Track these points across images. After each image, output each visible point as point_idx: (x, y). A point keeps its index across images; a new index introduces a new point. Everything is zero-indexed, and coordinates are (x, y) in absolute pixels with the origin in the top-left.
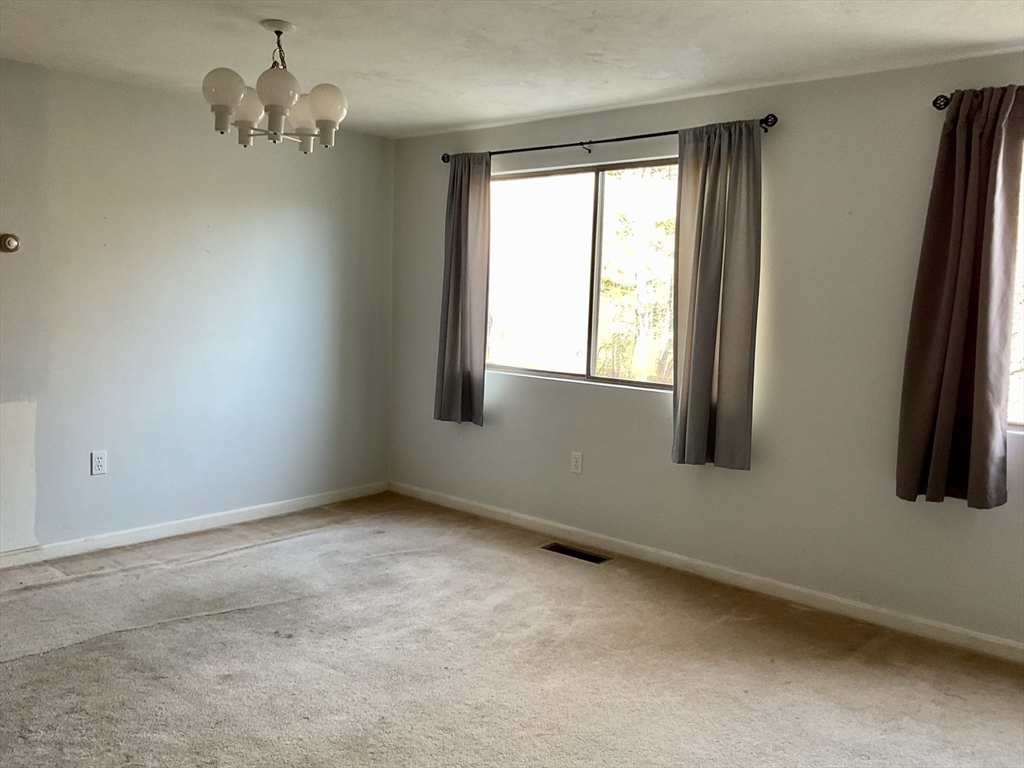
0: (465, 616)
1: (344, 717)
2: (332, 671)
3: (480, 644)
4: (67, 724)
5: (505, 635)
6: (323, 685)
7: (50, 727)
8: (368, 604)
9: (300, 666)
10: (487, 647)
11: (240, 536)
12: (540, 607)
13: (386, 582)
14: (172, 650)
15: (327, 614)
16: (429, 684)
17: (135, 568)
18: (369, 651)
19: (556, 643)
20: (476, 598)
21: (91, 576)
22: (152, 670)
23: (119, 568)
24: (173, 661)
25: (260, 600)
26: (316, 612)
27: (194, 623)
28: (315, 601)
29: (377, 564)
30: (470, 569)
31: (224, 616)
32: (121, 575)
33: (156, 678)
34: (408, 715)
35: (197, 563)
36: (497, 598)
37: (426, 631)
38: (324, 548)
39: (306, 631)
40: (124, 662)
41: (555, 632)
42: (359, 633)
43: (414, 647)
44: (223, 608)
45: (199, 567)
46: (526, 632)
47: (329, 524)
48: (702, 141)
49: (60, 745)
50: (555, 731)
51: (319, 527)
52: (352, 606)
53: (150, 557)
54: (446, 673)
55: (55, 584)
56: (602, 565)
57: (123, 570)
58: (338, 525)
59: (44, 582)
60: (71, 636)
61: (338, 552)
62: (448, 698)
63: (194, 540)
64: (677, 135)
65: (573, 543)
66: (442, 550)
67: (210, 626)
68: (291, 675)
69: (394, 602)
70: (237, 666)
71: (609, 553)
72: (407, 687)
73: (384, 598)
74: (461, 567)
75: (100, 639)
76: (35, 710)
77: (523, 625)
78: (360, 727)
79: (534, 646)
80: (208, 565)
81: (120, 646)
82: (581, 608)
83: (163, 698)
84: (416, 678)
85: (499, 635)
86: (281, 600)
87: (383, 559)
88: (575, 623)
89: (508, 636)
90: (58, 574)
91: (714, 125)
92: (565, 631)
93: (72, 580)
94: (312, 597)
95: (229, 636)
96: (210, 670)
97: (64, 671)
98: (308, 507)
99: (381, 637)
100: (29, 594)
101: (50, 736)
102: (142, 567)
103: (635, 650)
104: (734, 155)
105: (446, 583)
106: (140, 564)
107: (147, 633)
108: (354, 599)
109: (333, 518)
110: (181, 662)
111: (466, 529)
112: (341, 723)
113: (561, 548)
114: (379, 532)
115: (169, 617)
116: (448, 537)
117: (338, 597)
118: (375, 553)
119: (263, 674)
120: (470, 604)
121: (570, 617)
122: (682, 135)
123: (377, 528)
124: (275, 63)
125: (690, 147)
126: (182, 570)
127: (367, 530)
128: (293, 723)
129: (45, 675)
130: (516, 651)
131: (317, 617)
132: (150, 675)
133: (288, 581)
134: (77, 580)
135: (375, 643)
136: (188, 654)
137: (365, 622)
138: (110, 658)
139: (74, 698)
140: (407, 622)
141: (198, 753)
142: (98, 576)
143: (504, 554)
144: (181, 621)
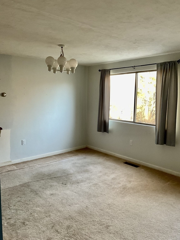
0: (105, 180)
1: (78, 205)
2: (75, 194)
3: (109, 188)
4: (18, 205)
5: (115, 186)
6: (73, 197)
7: (14, 205)
8: (83, 176)
9: (68, 192)
10: (110, 189)
11: (54, 158)
12: (123, 179)
13: (87, 171)
14: (40, 187)
15: (74, 179)
16: (97, 198)
17: (32, 166)
18: (83, 189)
19: (127, 189)
20: (107, 176)
21: (22, 168)
22: (36, 192)
23: (28, 166)
24: (40, 190)
25: (59, 175)
26: (71, 178)
27: (45, 180)
28: (71, 175)
29: (85, 166)
30: (106, 168)
31: (51, 179)
32: (28, 168)
33: (36, 194)
34: (92, 206)
35: (45, 165)
36: (113, 176)
37: (96, 184)
38: (73, 162)
39: (69, 183)
40: (30, 190)
41: (127, 186)
42: (81, 184)
43: (94, 188)
44: (51, 177)
45: (45, 166)
46: (120, 185)
47: (73, 156)
48: (162, 66)
49: (17, 210)
50: (127, 212)
51: (71, 156)
52: (79, 177)
53: (35, 163)
54: (101, 195)
55: (15, 170)
56: (138, 168)
57: (29, 167)
58: (75, 156)
59: (12, 169)
60: (18, 183)
61: (76, 163)
62: (102, 202)
63: (44, 159)
64: (156, 65)
65: (130, 162)
66: (100, 163)
67: (48, 181)
68: (66, 194)
69: (89, 176)
70: (54, 192)
71: (140, 165)
72: (92, 198)
73: (86, 175)
74: (104, 167)
75: (24, 184)
76: (11, 201)
77: (119, 183)
78: (82, 208)
79: (122, 189)
80: (47, 166)
81: (29, 186)
82: (133, 179)
83: (38, 199)
84: (94, 196)
85: (113, 186)
86: (63, 175)
87: (86, 165)
88: (132, 183)
89: (116, 186)
90: (15, 167)
91: (166, 62)
92: (129, 185)
93: (18, 169)
94: (70, 174)
95: (52, 184)
96: (48, 192)
97: (17, 192)
98: (69, 151)
99: (86, 185)
100: (9, 172)
101: (14, 207)
102: (33, 166)
103: (147, 191)
104: (171, 69)
105: (101, 172)
106: (33, 165)
107: (34, 183)
108: (79, 175)
109: (75, 154)
110: (42, 190)
111: (105, 158)
112: (77, 207)
113: (128, 163)
114: (85, 158)
115: (39, 179)
116: (100, 160)
117: (76, 175)
118: (84, 163)
119: (60, 194)
120: (106, 177)
121: (130, 182)
122: (158, 64)
123: (84, 157)
124: (61, 54)
125: (159, 68)
126: (42, 167)
127: (82, 157)
128: (67, 206)
129: (13, 192)
130: (118, 190)
131: (71, 179)
132: (36, 193)
133: (65, 170)
134: (19, 169)
135: (84, 186)
136: (43, 188)
137: (82, 181)
138: (27, 189)
139: (19, 199)
140: (92, 181)
141: (46, 213)
142: (24, 168)
143: (114, 164)
144: (41, 180)
